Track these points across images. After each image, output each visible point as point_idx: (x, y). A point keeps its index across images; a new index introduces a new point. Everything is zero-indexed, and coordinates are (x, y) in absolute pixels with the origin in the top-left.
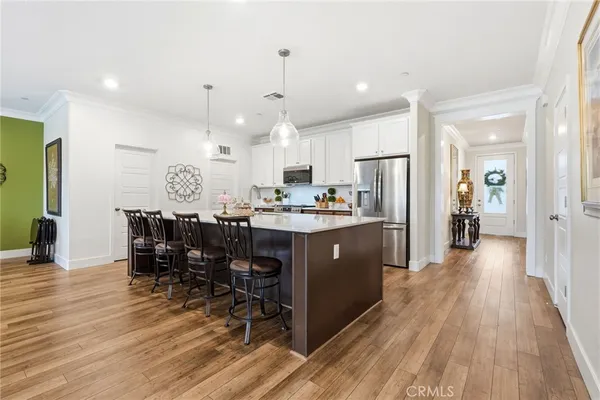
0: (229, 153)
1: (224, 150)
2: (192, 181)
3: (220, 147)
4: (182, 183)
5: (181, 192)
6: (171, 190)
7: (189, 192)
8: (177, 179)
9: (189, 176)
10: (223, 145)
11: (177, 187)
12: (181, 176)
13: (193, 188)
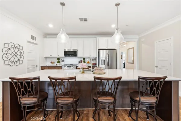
0: (35, 40)
1: (33, 38)
2: (18, 53)
3: (32, 36)
4: (13, 54)
5: (12, 59)
6: (5, 59)
7: (17, 59)
8: (10, 52)
9: (17, 50)
10: (33, 35)
11: (10, 57)
12: (12, 49)
13: (19, 57)
